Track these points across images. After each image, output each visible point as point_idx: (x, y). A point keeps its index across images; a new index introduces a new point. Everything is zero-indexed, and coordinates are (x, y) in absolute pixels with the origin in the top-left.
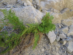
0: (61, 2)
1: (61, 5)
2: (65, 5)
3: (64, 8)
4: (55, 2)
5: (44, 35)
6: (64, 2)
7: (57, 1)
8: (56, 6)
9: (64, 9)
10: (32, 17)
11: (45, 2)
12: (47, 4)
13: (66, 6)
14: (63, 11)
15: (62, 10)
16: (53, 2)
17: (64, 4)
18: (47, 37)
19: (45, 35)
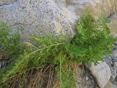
0: (105, 3)
1: (105, 9)
2: (113, 7)
3: (112, 13)
4: (93, 4)
5: (80, 66)
6: (111, 3)
7: (98, 2)
8: (96, 10)
9: (111, 15)
10: (46, 20)
11: (76, 5)
12: (80, 9)
13: (114, 10)
14: (110, 19)
15: (109, 17)
16: (90, 4)
17: (110, 5)
18: (90, 71)
19: (85, 67)
